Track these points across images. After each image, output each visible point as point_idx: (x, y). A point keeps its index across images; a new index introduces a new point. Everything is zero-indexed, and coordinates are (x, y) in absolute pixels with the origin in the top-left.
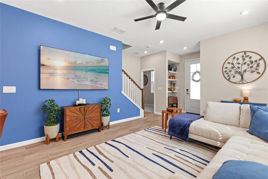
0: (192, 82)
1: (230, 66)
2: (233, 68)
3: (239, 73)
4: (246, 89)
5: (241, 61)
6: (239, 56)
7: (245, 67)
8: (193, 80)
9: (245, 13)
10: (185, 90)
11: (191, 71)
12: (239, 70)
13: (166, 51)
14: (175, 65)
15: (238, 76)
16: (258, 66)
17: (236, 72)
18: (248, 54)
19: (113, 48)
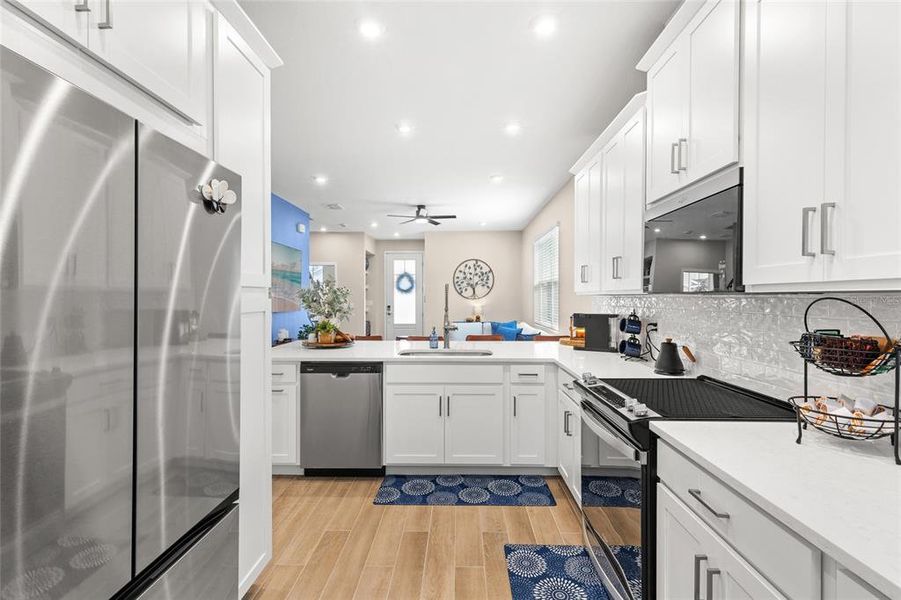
0: (396, 292)
1: (461, 276)
2: (465, 278)
3: (472, 285)
4: (478, 305)
5: (472, 270)
6: (471, 264)
7: (476, 279)
8: (399, 289)
9: (483, 224)
10: (385, 308)
11: (395, 273)
12: (471, 282)
13: (363, 233)
14: (369, 256)
15: (470, 290)
16: (488, 279)
17: (468, 284)
18: (479, 263)
19: (302, 228)
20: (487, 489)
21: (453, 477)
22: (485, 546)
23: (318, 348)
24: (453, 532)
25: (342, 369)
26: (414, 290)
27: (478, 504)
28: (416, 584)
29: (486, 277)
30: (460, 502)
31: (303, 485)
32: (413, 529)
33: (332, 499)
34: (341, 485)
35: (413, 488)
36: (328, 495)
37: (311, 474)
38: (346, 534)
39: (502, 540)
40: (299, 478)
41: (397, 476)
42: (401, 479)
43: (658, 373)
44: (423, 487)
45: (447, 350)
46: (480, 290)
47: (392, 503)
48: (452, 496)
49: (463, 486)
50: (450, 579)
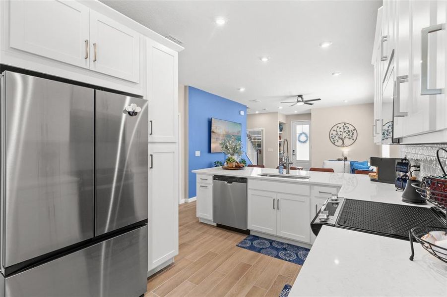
0: (298, 143)
1: (335, 133)
2: (337, 134)
3: (341, 139)
4: (346, 151)
5: (342, 130)
6: (341, 125)
7: (345, 135)
8: (299, 141)
10: (292, 151)
11: (297, 132)
12: (341, 137)
13: (277, 112)
14: (281, 125)
15: (340, 141)
16: (353, 135)
17: (339, 138)
18: (347, 125)
19: (242, 113)
20: (297, 254)
21: (282, 244)
22: (275, 282)
23: (228, 169)
24: (264, 269)
25: (230, 179)
26: (308, 141)
27: (286, 260)
28: (231, 285)
29: (352, 134)
30: (277, 257)
31: (214, 230)
32: (246, 262)
33: (221, 239)
34: (228, 234)
35: (259, 244)
36: (220, 237)
37: (219, 226)
38: (217, 254)
39: (287, 281)
40: (214, 227)
41: (254, 236)
42: (256, 238)
43: (404, 201)
44: (264, 244)
45: (288, 175)
46: (347, 141)
47: (244, 248)
48: (275, 253)
49: (285, 249)
50: (248, 289)
